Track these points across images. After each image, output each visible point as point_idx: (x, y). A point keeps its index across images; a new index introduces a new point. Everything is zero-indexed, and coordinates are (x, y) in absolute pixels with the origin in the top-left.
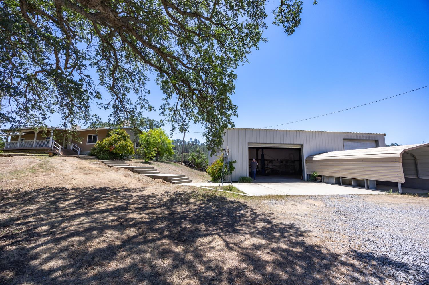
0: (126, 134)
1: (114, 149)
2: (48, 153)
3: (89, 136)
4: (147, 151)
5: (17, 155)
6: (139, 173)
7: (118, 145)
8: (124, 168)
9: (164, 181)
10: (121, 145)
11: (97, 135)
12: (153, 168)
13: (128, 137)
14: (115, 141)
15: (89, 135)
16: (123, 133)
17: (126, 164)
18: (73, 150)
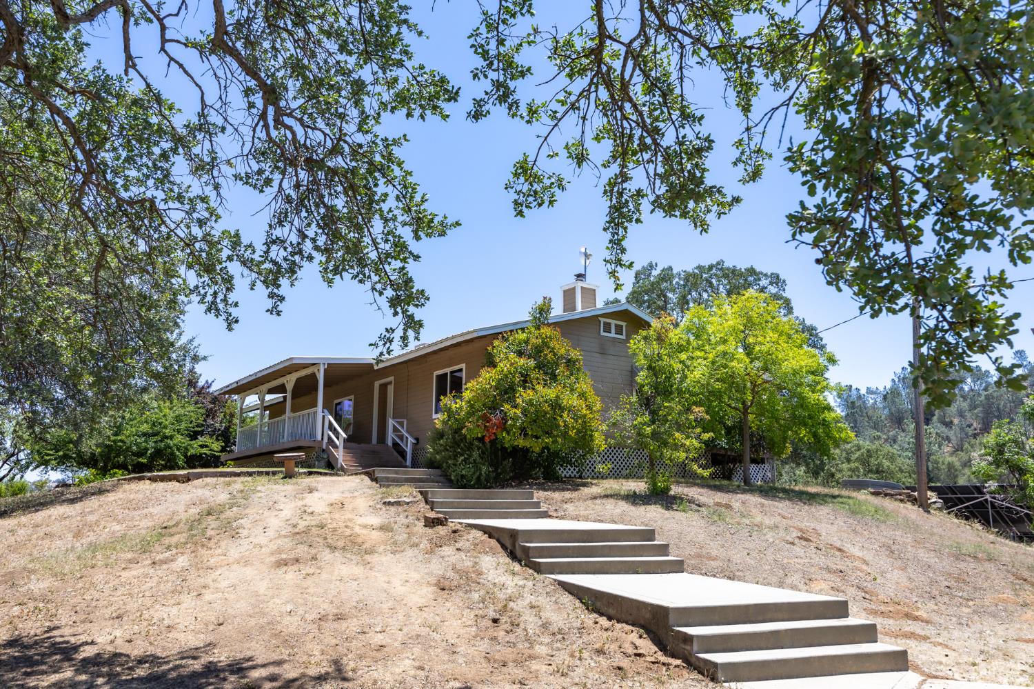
0: (562, 347)
1: (503, 425)
2: (281, 464)
3: (439, 377)
4: (648, 430)
5: (207, 475)
6: (538, 568)
7: (515, 407)
8: (485, 530)
9: (646, 646)
10: (530, 403)
11: (461, 370)
12: (649, 534)
13: (570, 363)
14: (506, 391)
15: (437, 376)
16: (545, 344)
17: (537, 505)
18: (395, 445)
